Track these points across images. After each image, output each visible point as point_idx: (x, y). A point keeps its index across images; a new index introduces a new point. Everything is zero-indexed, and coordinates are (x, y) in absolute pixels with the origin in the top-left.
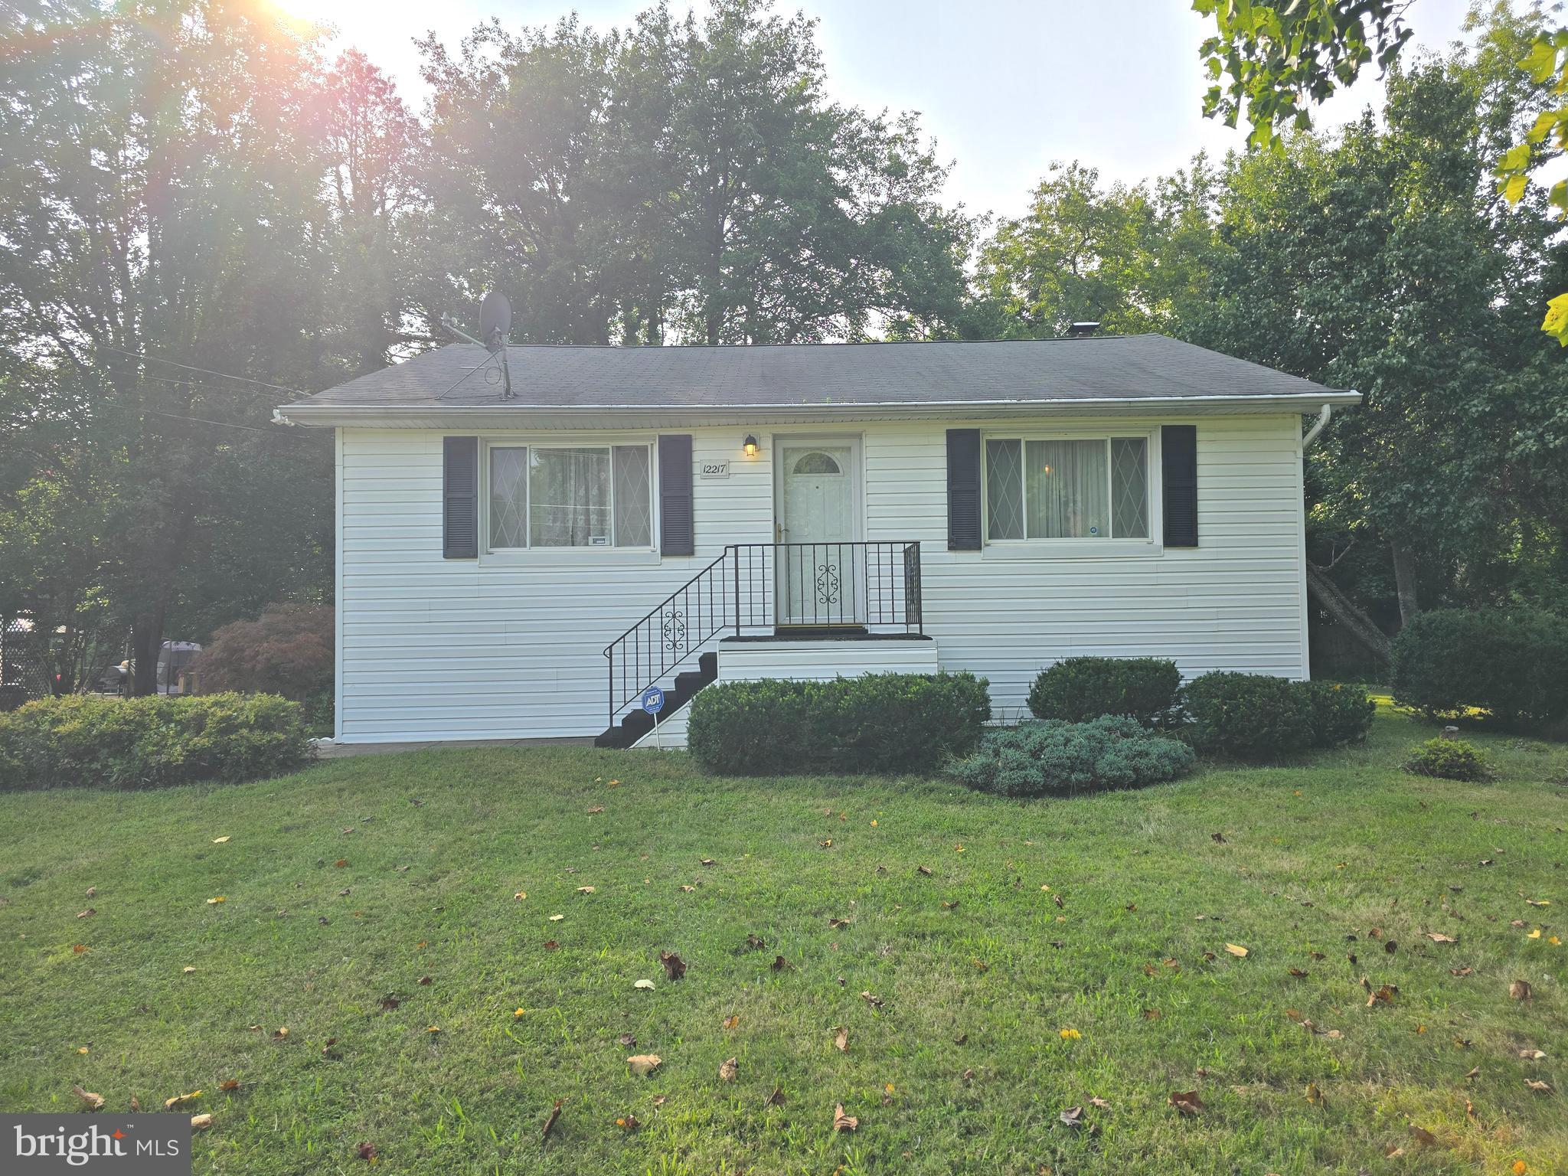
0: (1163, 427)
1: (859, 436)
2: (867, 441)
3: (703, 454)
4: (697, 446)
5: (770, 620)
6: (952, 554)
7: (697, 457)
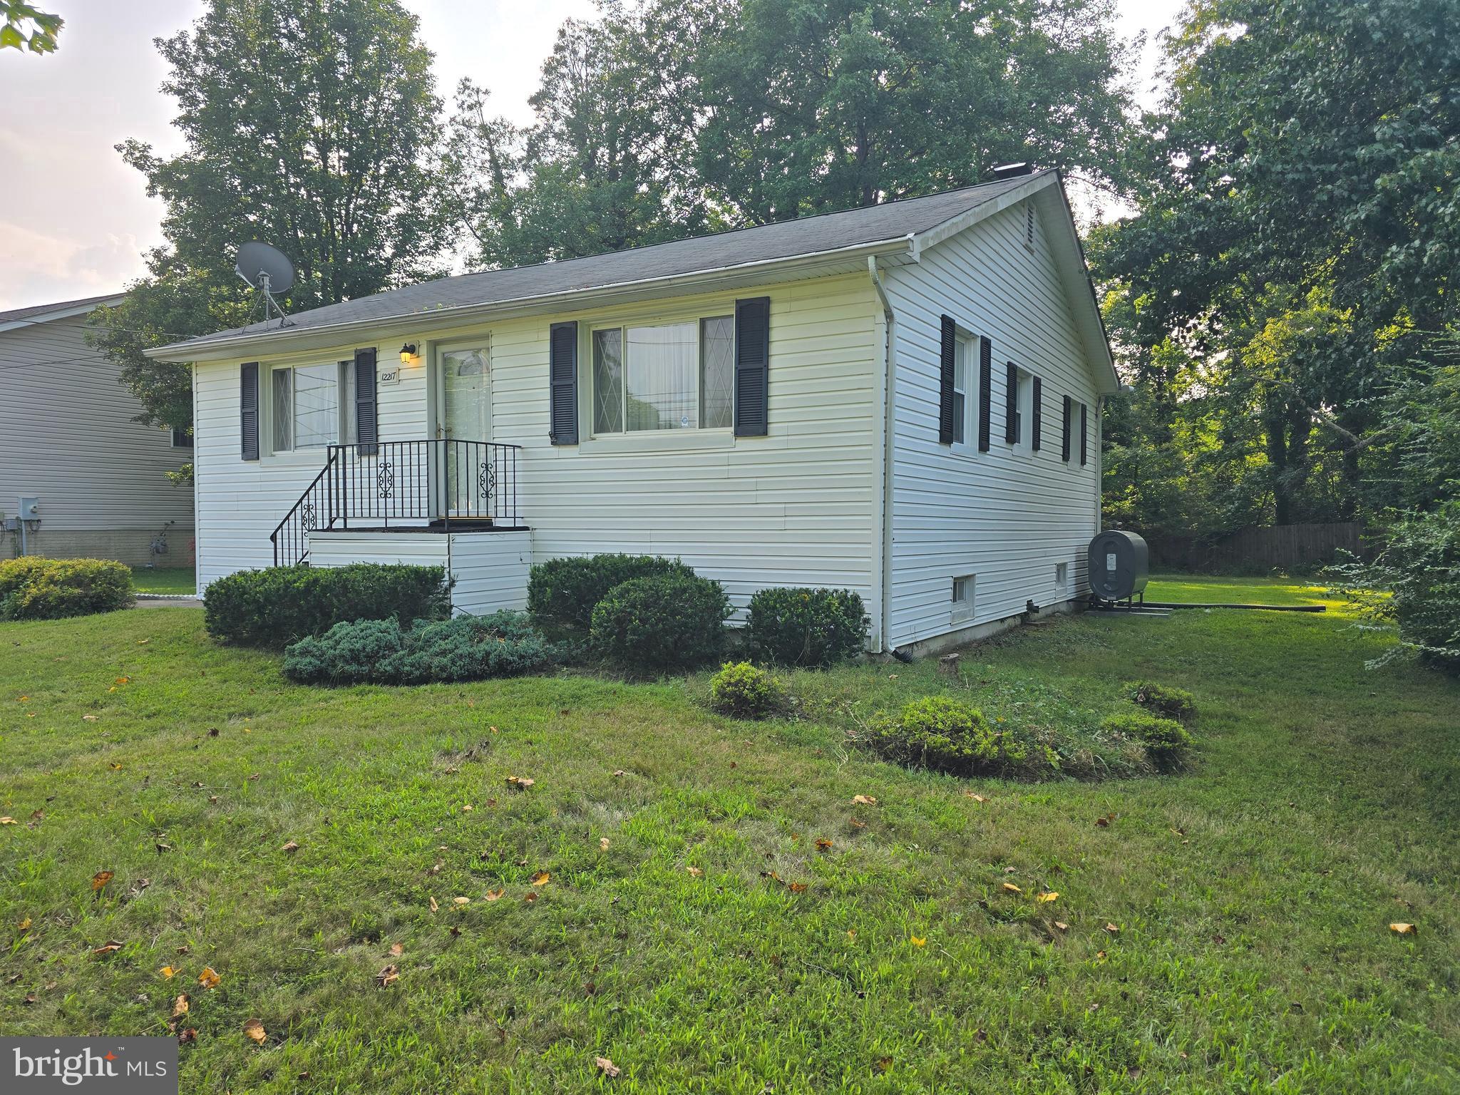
0: (737, 301)
1: (486, 337)
2: (494, 341)
3: (383, 367)
4: (380, 357)
5: (424, 512)
6: (555, 449)
7: (379, 367)
